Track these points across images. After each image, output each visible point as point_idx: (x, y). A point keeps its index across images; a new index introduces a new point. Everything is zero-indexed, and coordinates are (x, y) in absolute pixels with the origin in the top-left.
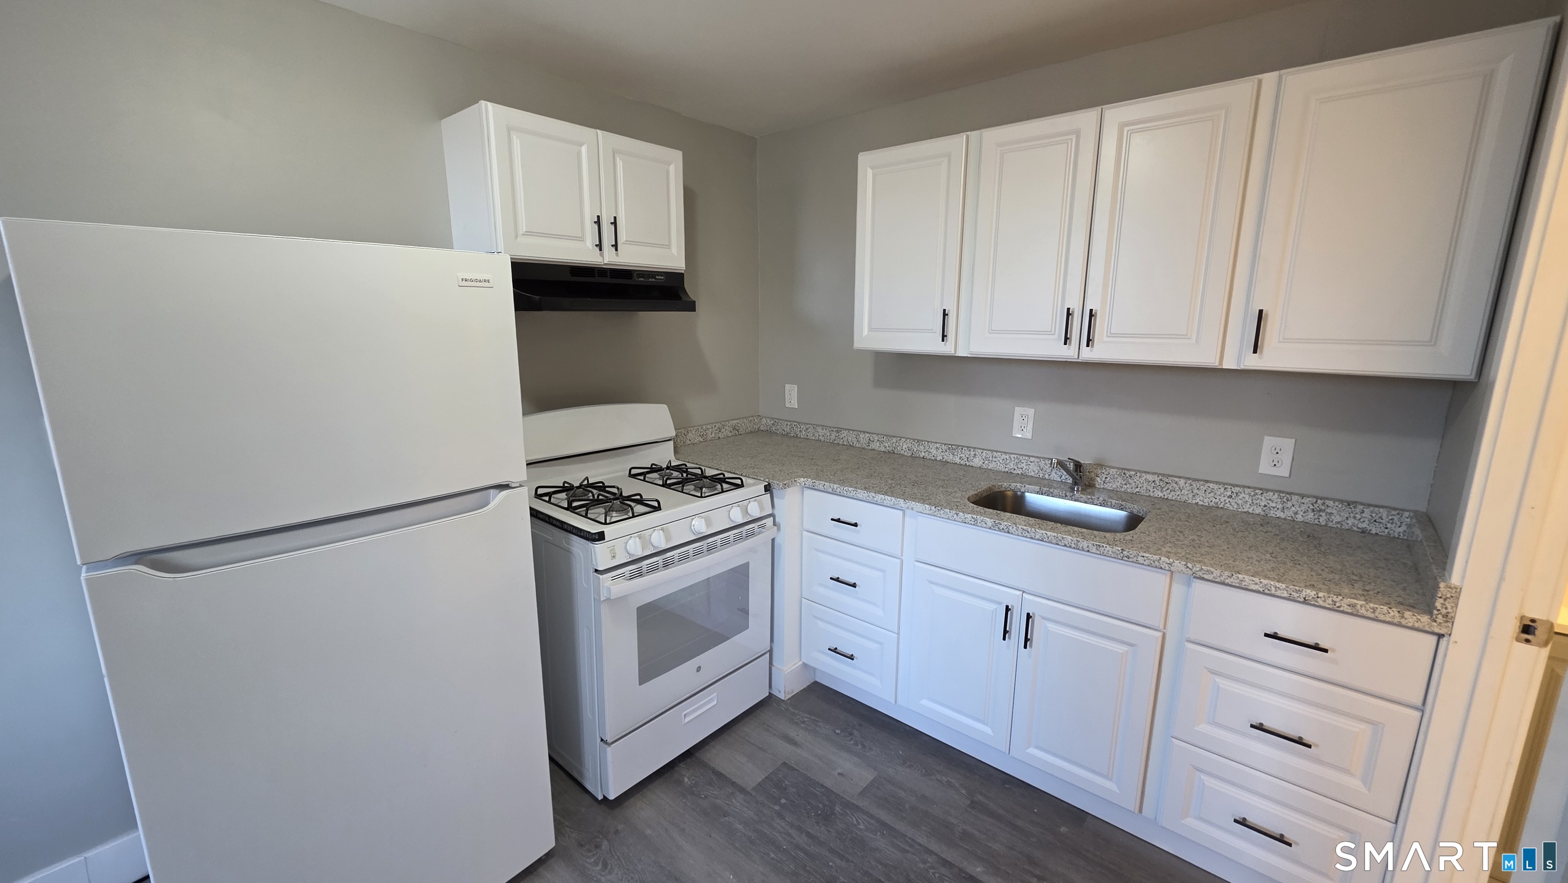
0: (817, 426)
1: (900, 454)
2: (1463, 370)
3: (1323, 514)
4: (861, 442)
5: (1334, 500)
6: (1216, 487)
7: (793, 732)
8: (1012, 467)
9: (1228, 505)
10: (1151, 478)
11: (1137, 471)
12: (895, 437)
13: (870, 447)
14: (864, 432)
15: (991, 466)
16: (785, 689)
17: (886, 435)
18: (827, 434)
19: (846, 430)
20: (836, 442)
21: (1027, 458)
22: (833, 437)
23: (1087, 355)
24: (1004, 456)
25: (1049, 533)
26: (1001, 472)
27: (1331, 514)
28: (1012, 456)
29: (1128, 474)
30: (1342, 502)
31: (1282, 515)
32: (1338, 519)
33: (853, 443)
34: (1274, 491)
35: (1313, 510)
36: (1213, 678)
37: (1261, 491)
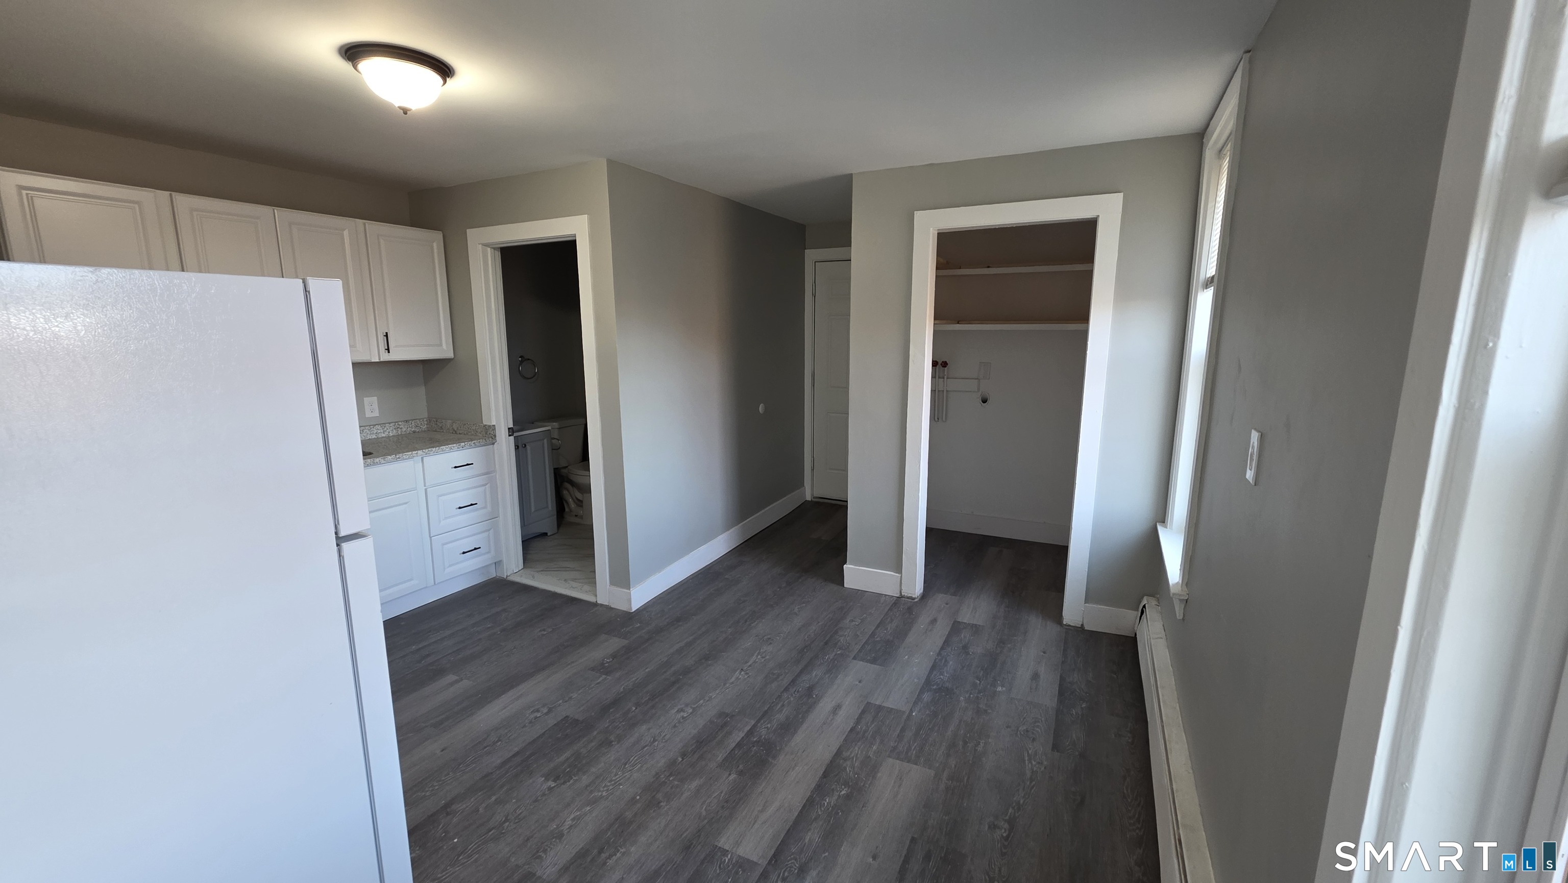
2: (446, 353)
3: (399, 429)
5: (401, 422)
27: (402, 428)
30: (404, 421)
31: (384, 435)
32: (405, 430)
34: (378, 425)
35: (395, 429)
36: (440, 498)
37: (372, 427)
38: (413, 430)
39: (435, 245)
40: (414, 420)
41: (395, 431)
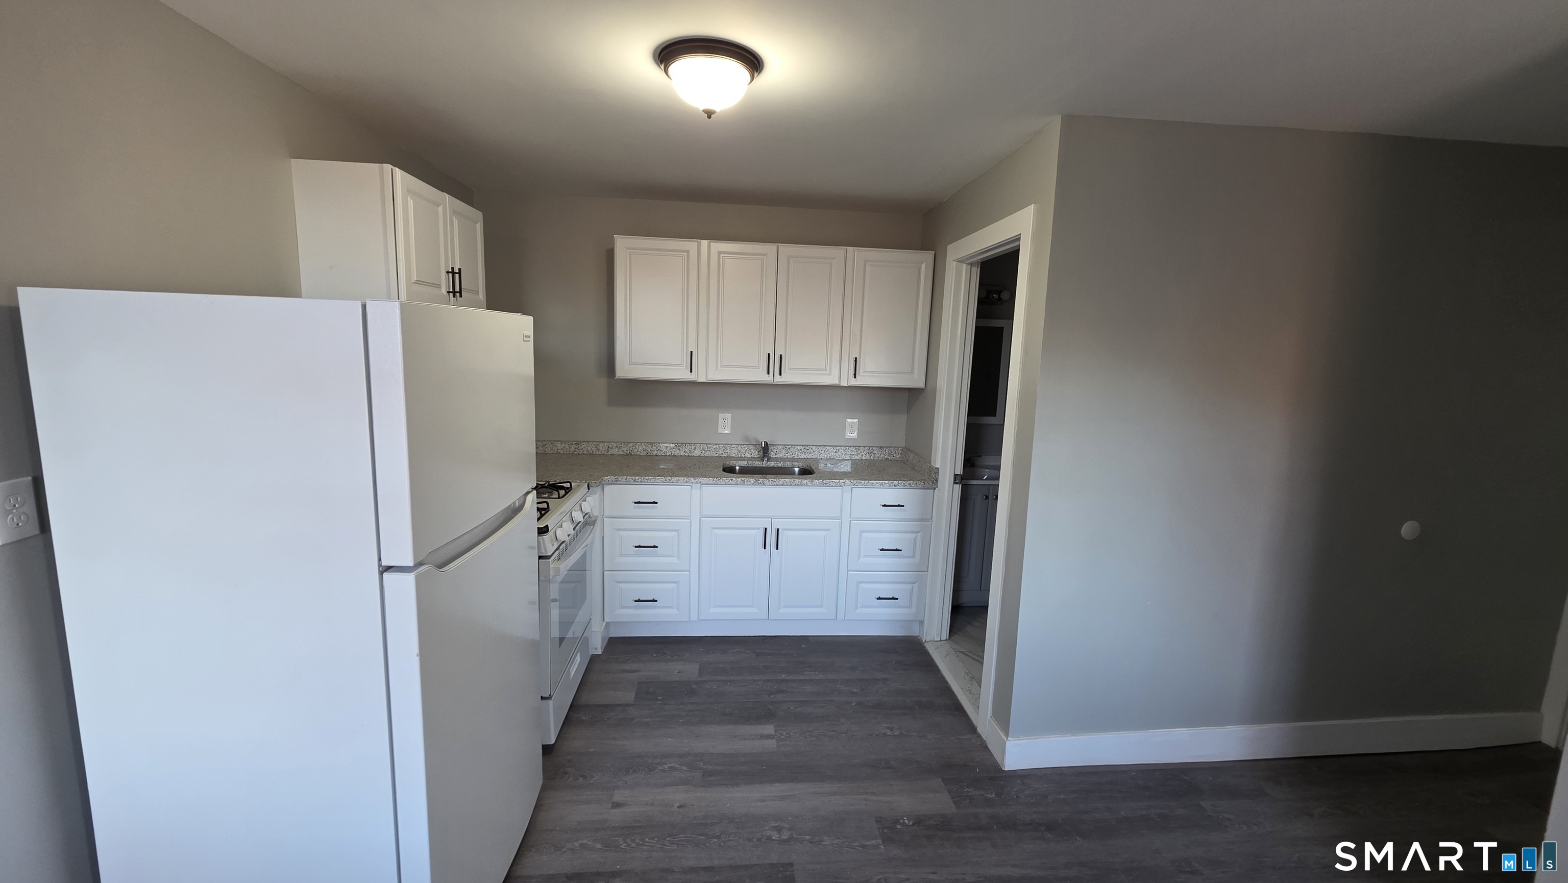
0: (555, 441)
1: (636, 455)
2: (918, 382)
3: (872, 454)
4: (601, 450)
5: (876, 447)
6: (830, 448)
7: (627, 667)
8: (721, 452)
9: (835, 457)
10: (799, 448)
11: (792, 445)
12: (631, 443)
13: (609, 453)
14: (603, 442)
15: (706, 454)
16: (597, 646)
17: (623, 442)
18: (566, 447)
19: (585, 442)
20: (575, 453)
21: (730, 445)
22: (573, 449)
23: (778, 380)
24: (715, 447)
25: (786, 480)
26: (713, 457)
27: (875, 453)
28: (720, 446)
29: (788, 447)
30: (878, 447)
31: (857, 458)
32: (878, 455)
33: (593, 452)
34: (853, 446)
35: (868, 453)
36: (864, 534)
37: (847, 448)
38: (885, 457)
39: (923, 266)
40: (889, 447)
41: (868, 455)
